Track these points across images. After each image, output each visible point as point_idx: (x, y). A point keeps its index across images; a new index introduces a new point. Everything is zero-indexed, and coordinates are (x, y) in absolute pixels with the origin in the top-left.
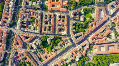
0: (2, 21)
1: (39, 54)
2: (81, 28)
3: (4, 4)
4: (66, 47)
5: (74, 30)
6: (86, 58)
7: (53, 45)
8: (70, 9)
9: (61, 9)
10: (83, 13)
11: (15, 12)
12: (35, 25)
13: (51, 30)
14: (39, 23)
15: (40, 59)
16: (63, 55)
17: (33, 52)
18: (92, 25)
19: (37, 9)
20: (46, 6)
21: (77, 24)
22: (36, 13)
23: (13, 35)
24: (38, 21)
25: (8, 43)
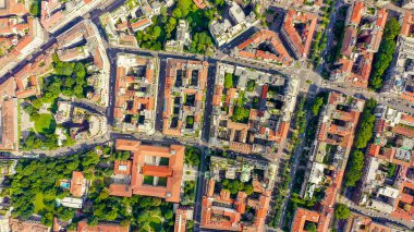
0: (354, 114)
2: (65, 76)
3: (345, 179)
4: (123, 8)
5: (90, 68)
7: (169, 17)
8: (104, 147)
9: (134, 147)
10: (58, 131)
11: (306, 148)
13: (173, 73)
14: (219, 101)
18: (30, 85)
19: (225, 154)
20: (191, 163)
21: (79, 90)
22: (228, 140)
23: (317, 59)
24: (223, 109)
25: (339, 30)
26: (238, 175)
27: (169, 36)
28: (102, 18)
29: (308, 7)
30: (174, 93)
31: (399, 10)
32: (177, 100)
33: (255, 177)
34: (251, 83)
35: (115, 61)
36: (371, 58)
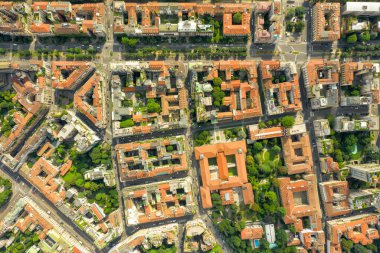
0: (128, 8)
1: (49, 149)
4: (87, 231)
5: (146, 247)
7: (86, 189)
9: (206, 191)
11: (170, 40)
12: (139, 115)
13: (132, 174)
14: (147, 128)
15: (33, 156)
16: (65, 224)
17: (49, 131)
19: (193, 111)
20: (209, 138)
22: (179, 111)
23: (90, 52)
24: (153, 122)
25: (61, 40)
26: (207, 94)
27: (101, 185)
29: (47, 71)
30: (150, 168)
32: (156, 164)
33: (205, 78)
34: (125, 103)
36: (77, 6)
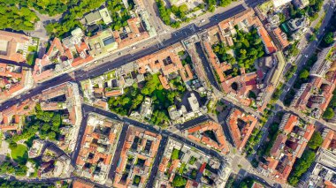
1: (187, 76)
2: (43, 122)
4: (102, 77)
5: (65, 121)
6: (54, 31)
7: (139, 92)
8: (64, 183)
10: (29, 164)
12: (178, 165)
13: (131, 138)
14: (163, 168)
15: (187, 60)
16: (118, 57)
17: (201, 89)
18: (14, 121)
21: (52, 135)
23: (250, 150)
24: (166, 174)
25: (273, 130)
27: (135, 106)
28: (82, 83)
30: (128, 156)
31: (325, 124)
32: (131, 160)
34: (193, 159)
35: (87, 116)
36: (294, 161)
